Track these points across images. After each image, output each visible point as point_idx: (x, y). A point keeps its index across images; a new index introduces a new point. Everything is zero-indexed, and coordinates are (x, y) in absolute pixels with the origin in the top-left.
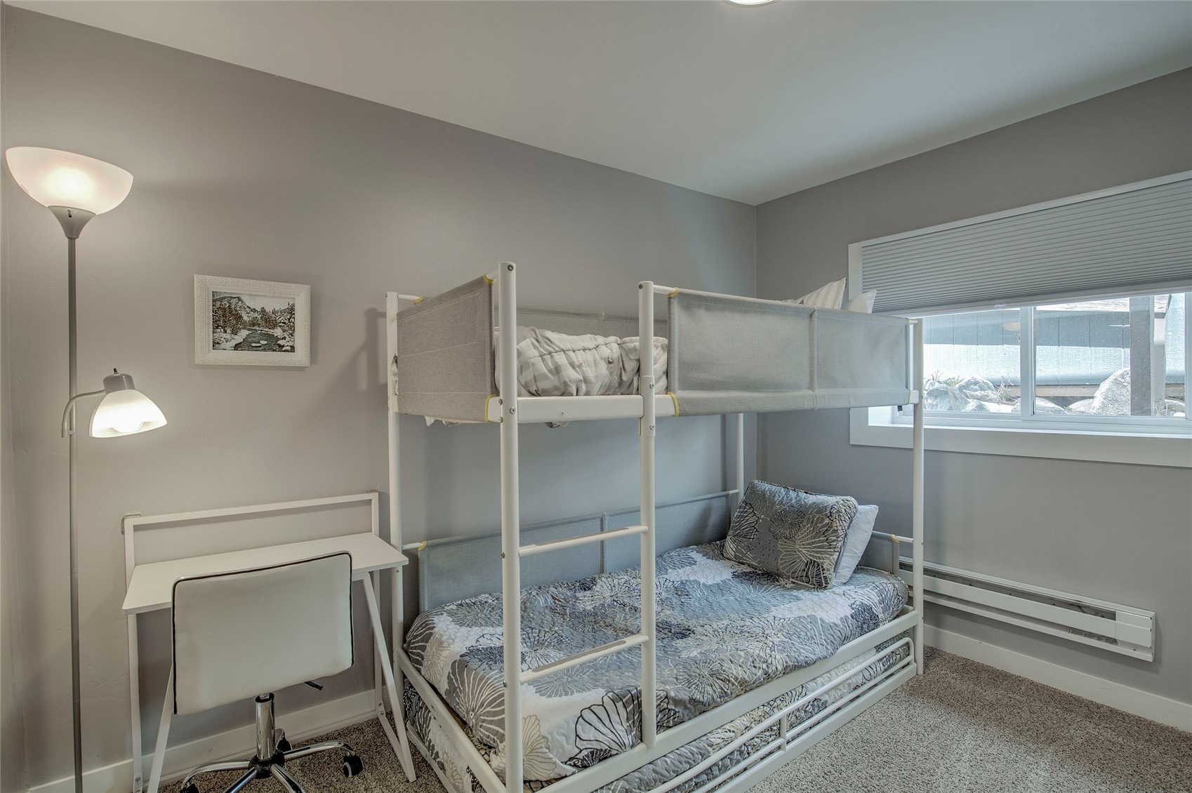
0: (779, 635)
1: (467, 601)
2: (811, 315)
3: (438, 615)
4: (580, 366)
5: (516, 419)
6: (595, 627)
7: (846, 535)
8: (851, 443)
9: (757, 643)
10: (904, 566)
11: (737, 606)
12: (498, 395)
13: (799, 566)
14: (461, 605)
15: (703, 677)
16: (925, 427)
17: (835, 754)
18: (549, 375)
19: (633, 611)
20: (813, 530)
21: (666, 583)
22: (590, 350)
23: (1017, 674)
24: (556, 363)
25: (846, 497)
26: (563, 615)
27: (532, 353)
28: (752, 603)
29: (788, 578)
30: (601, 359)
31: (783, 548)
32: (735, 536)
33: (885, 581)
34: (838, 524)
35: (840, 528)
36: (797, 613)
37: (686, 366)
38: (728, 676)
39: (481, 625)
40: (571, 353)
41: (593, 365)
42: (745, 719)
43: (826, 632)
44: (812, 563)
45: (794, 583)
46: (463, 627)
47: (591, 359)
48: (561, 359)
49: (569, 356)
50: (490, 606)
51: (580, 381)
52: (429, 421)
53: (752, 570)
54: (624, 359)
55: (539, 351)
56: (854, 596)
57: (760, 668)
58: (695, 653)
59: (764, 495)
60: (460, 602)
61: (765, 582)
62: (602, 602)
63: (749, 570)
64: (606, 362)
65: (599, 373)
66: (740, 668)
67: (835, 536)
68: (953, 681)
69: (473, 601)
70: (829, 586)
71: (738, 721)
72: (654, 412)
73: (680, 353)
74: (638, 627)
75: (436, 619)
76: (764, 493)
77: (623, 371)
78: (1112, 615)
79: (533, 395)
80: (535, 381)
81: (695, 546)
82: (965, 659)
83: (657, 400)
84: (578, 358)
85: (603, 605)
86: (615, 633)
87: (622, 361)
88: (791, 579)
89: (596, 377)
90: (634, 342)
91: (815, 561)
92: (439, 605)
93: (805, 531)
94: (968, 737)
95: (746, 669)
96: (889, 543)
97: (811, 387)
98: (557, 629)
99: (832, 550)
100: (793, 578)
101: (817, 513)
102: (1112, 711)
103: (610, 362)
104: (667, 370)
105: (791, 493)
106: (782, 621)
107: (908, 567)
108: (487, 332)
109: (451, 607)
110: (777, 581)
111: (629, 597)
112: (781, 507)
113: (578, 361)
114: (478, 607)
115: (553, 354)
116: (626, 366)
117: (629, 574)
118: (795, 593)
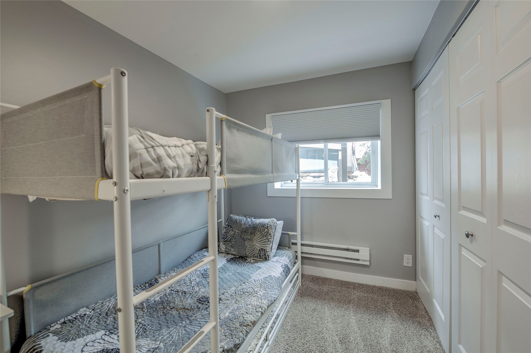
0: (261, 290)
1: (69, 318)
2: (272, 139)
3: (44, 338)
4: (174, 157)
5: (128, 198)
6: (164, 311)
7: (274, 235)
8: (268, 196)
9: (254, 298)
10: (293, 244)
11: (234, 277)
12: (111, 178)
13: (256, 252)
14: (64, 323)
15: (237, 328)
16: (301, 188)
17: (286, 337)
18: (153, 163)
19: (184, 294)
20: (261, 235)
21: (197, 273)
22: (179, 147)
23: (329, 277)
24: (158, 154)
25: (272, 219)
26: (142, 309)
27: (139, 146)
28: (241, 274)
29: (251, 257)
30: (187, 153)
31: (248, 245)
32: (224, 242)
33: (288, 252)
34: (271, 231)
35: (272, 233)
36: (263, 276)
37: (230, 160)
38: (248, 322)
39: (84, 335)
40: (167, 148)
41: (181, 156)
42: (255, 341)
43: (277, 282)
44: (262, 249)
45: (254, 259)
46: (69, 342)
47: (180, 153)
48: (161, 151)
49: (167, 150)
50: (88, 317)
51: (175, 168)
52: (31, 199)
53: (234, 256)
54: (199, 155)
55: (144, 145)
56: (282, 262)
57: (259, 312)
58: (227, 314)
59: (237, 221)
60: (62, 320)
61: (242, 262)
62: (164, 293)
63: (233, 257)
64: (190, 156)
65: (186, 163)
66: (251, 315)
67: (270, 236)
68: (312, 286)
69: (74, 316)
70: (270, 259)
71: (252, 344)
72: (217, 186)
73: (226, 153)
74: (190, 305)
75: (43, 343)
76: (236, 220)
77: (199, 162)
78: (358, 251)
79: (138, 178)
80: (142, 167)
81: (205, 249)
82: (311, 275)
83: (218, 179)
84: (173, 151)
85: (166, 295)
86: (178, 312)
87: (198, 156)
88: (252, 258)
89: (185, 165)
90: (203, 145)
91: (263, 249)
92: (44, 329)
93: (257, 236)
94: (326, 310)
95: (254, 315)
96: (288, 236)
97: (272, 173)
98: (140, 320)
99: (270, 243)
100: (253, 257)
101: (262, 227)
102: (359, 284)
103: (192, 156)
104: (221, 162)
105: (248, 219)
106: (258, 281)
107: (295, 244)
108: (97, 127)
109: (56, 327)
110: (246, 260)
111: (179, 285)
112: (245, 226)
113: (173, 154)
114: (79, 320)
115: (155, 148)
116: (201, 159)
117: (176, 271)
118: (257, 265)
